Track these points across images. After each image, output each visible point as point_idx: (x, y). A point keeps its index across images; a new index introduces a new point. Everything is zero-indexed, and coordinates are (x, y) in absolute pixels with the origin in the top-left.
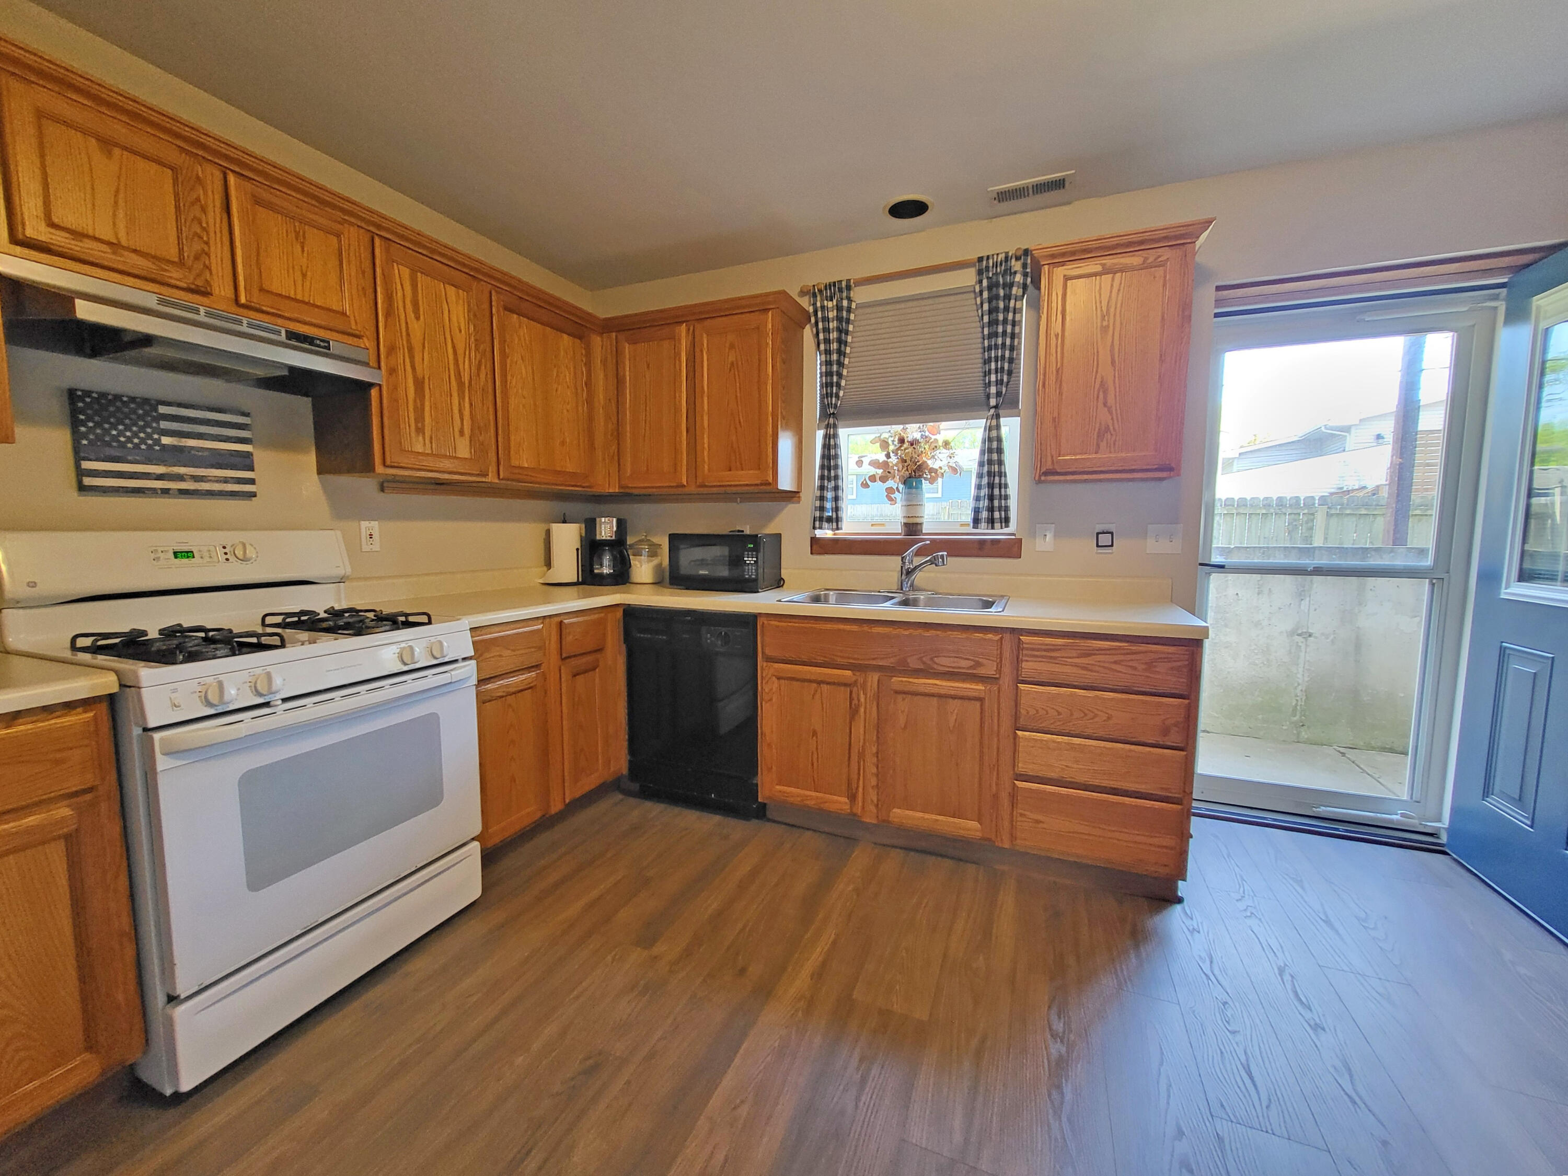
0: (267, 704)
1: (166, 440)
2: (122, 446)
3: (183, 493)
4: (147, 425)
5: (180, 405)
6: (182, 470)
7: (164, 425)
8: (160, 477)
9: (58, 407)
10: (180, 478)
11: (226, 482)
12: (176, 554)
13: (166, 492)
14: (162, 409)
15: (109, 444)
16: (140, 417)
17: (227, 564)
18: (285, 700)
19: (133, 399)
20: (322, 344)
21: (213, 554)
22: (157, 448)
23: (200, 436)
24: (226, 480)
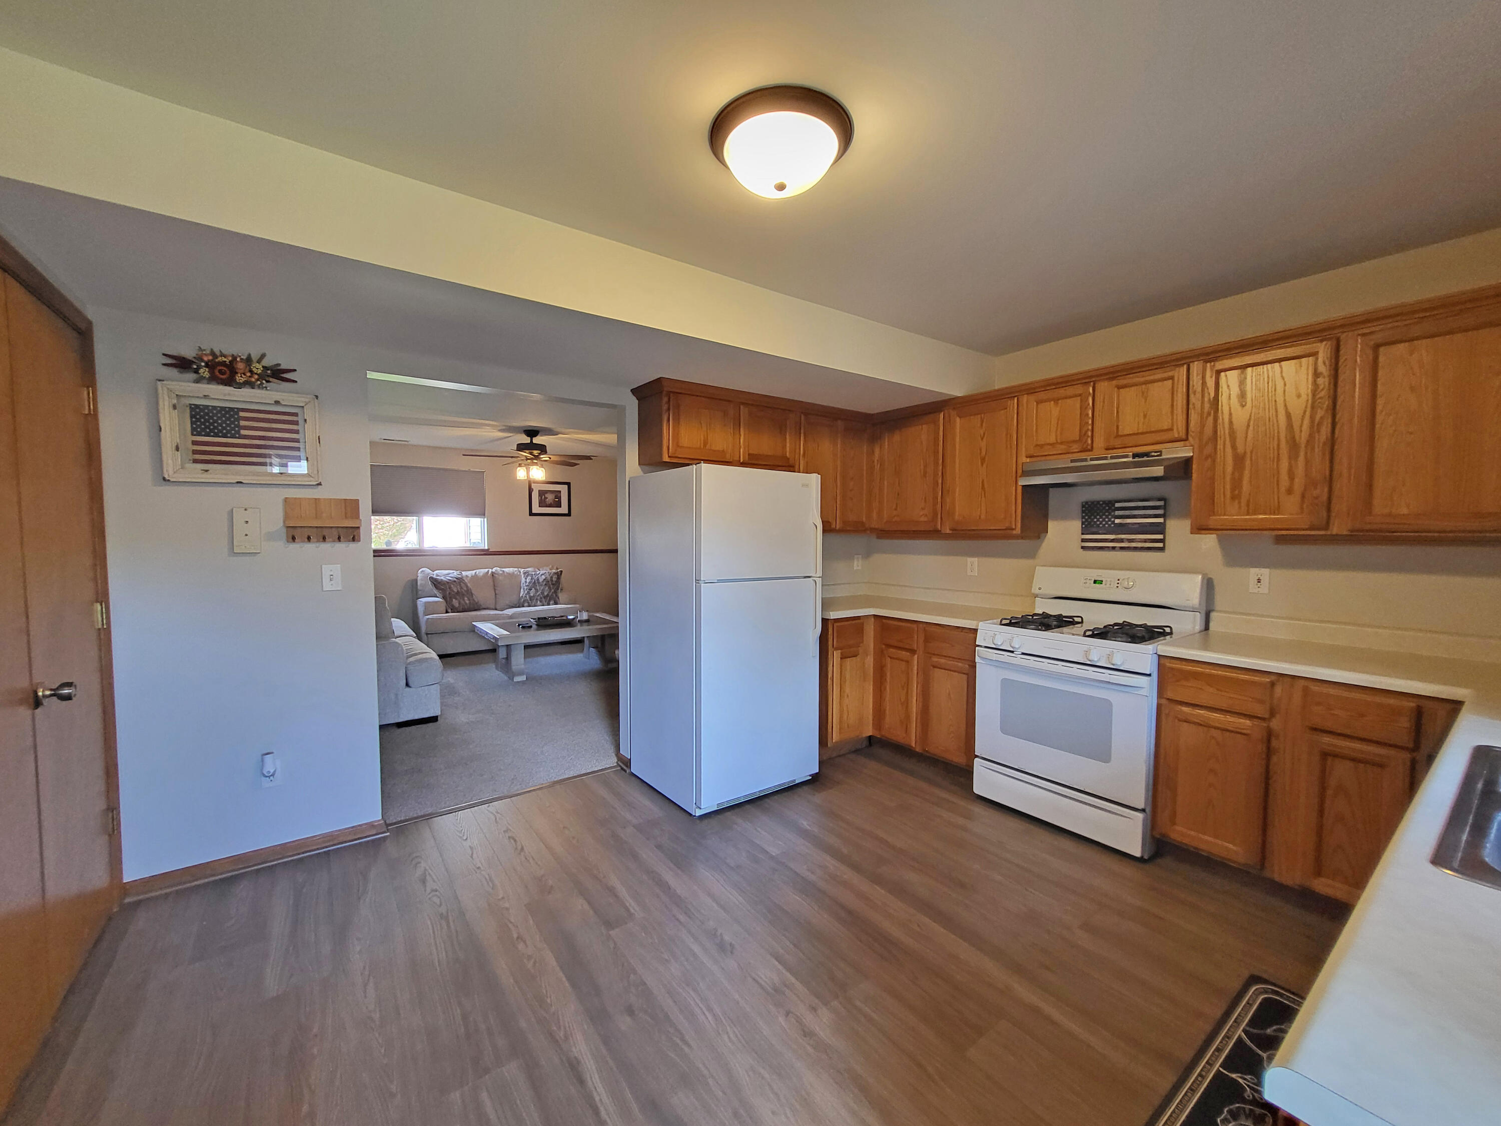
0: (1012, 652)
1: (1117, 521)
2: (1098, 526)
3: (1122, 548)
4: (1110, 514)
5: (1125, 501)
6: (1123, 536)
7: (1117, 513)
8: (1112, 541)
9: (1077, 509)
10: (1122, 541)
11: (1145, 542)
12: (1095, 582)
13: (1114, 548)
14: (1117, 505)
15: (1092, 526)
16: (1107, 511)
17: (1117, 589)
18: (1023, 654)
19: (1104, 502)
20: (1156, 454)
21: (1112, 584)
22: (1113, 525)
23: (1134, 517)
24: (1145, 541)
